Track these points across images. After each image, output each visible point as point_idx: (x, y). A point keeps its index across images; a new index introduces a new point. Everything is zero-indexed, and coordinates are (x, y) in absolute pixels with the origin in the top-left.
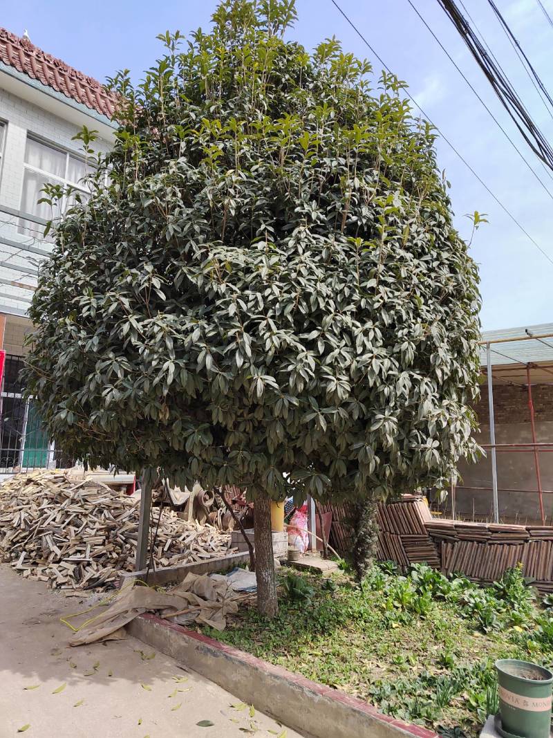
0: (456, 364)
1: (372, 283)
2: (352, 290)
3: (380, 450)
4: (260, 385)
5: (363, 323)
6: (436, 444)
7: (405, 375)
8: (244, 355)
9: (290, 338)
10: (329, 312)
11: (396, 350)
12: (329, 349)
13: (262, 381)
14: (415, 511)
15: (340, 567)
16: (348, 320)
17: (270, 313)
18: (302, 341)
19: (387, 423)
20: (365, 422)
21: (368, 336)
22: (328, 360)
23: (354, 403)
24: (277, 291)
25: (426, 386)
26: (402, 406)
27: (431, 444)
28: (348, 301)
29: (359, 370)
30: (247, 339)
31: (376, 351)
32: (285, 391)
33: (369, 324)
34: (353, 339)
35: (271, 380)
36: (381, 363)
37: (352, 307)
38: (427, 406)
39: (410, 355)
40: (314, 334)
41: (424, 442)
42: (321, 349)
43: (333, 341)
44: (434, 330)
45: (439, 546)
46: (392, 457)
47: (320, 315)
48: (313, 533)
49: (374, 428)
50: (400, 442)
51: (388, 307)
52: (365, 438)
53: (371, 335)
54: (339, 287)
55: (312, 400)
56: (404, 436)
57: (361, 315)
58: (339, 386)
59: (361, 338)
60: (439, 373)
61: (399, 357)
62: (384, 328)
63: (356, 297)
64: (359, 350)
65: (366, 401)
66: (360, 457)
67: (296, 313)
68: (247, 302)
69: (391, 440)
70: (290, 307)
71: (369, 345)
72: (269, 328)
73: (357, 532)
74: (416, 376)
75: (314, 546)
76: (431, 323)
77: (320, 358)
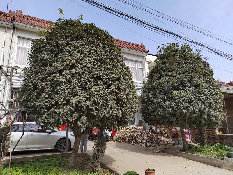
0: (216, 105)
1: (200, 95)
2: (197, 97)
3: (204, 120)
4: (185, 112)
5: (199, 101)
6: (215, 118)
7: (207, 108)
8: (182, 108)
9: (188, 105)
10: (194, 100)
11: (205, 105)
12: (194, 106)
13: (185, 111)
14: (215, 133)
15: (198, 145)
16: (197, 101)
17: (184, 101)
18: (190, 105)
19: (205, 116)
20: (201, 116)
21: (200, 103)
22: (195, 107)
23: (199, 113)
24: (185, 98)
25: (211, 109)
26: (207, 113)
27: (214, 118)
28: (197, 98)
29: (200, 108)
30: (182, 105)
31: (202, 105)
32: (188, 112)
33: (200, 101)
34: (198, 104)
35: (186, 111)
36: (203, 107)
37: (197, 99)
38: (212, 113)
39: (208, 105)
40: (192, 104)
41: (212, 118)
42: (193, 106)
43: (195, 105)
44: (211, 101)
45: (222, 140)
46: (207, 121)
47: (192, 101)
48: (191, 138)
49: (203, 117)
50: (208, 118)
51: (203, 98)
52: (202, 118)
53: (201, 103)
54: (195, 96)
55: (193, 113)
56: (208, 117)
57: (199, 100)
58: (197, 111)
59: (199, 104)
60: (213, 107)
61: (206, 106)
62: (203, 102)
63: (198, 98)
64: (199, 105)
65: (201, 112)
66: (201, 121)
67: (189, 101)
68: (181, 100)
69: (206, 118)
70: (188, 100)
71: (201, 105)
72: (185, 104)
73: (202, 136)
74: (209, 108)
75: (191, 141)
76: (211, 100)
77: (193, 107)
